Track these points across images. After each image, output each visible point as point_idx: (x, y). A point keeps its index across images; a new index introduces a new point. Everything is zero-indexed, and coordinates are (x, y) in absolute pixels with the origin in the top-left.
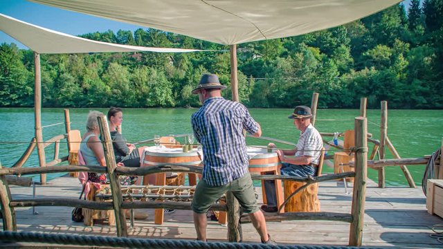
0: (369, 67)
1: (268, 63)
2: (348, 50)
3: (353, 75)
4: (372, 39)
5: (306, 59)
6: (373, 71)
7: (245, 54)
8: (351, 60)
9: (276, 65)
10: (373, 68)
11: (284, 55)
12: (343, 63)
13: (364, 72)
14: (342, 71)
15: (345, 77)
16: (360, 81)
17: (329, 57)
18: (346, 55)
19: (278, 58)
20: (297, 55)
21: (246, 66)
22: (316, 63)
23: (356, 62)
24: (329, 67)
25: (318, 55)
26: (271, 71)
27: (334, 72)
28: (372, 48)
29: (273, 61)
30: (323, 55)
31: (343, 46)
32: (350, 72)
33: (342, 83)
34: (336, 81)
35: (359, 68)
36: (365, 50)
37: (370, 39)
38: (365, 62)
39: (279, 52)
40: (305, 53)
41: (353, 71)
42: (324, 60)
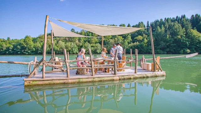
0: (136, 42)
1: (107, 41)
2: (130, 37)
3: (132, 44)
4: (137, 34)
5: (118, 40)
6: (138, 43)
7: (100, 38)
8: (131, 40)
9: (109, 41)
10: (138, 42)
11: (112, 38)
12: (129, 41)
13: (135, 43)
14: (129, 43)
15: (130, 45)
16: (134, 46)
17: (125, 39)
18: (130, 38)
19: (110, 39)
20: (115, 38)
21: (100, 42)
22: (121, 41)
23: (133, 40)
24: (125, 42)
25: (122, 38)
26: (108, 43)
27: (126, 43)
28: (137, 36)
29: (108, 40)
30: (123, 38)
31: (129, 36)
32: (131, 43)
33: (129, 47)
34: (127, 46)
35: (134, 42)
36: (135, 37)
37: (136, 34)
38: (135, 41)
39: (110, 38)
40: (118, 38)
41: (132, 43)
42: (123, 40)
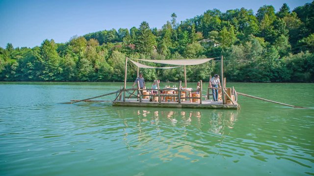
0: (304, 51)
1: (225, 50)
2: (287, 39)
3: (291, 57)
4: (306, 30)
5: (254, 46)
6: (308, 53)
7: (208, 43)
8: (290, 46)
9: (231, 51)
10: (308, 51)
11: (237, 43)
12: (283, 48)
13: (300, 55)
14: (282, 54)
15: (284, 59)
16: (297, 62)
17: (272, 44)
18: (285, 41)
19: (233, 46)
20: (247, 43)
21: (209, 52)
22: (262, 49)
23: (292, 48)
24: (272, 51)
25: (263, 43)
26: (227, 55)
27: (275, 55)
28: (307, 36)
29: (229, 48)
30: (267, 43)
31: (283, 36)
32: (288, 55)
33: (282, 63)
34: (277, 62)
35: (295, 52)
36: (301, 38)
37: (305, 29)
38: (301, 47)
39: (233, 41)
40: (253, 42)
41: (291, 55)
42: (268, 47)
